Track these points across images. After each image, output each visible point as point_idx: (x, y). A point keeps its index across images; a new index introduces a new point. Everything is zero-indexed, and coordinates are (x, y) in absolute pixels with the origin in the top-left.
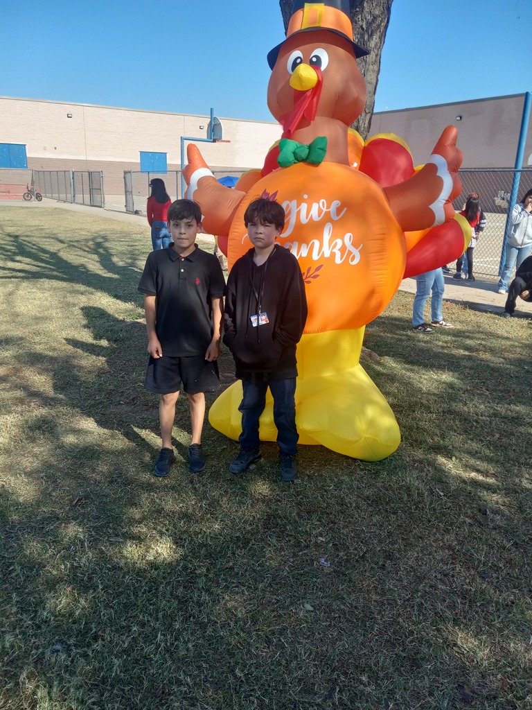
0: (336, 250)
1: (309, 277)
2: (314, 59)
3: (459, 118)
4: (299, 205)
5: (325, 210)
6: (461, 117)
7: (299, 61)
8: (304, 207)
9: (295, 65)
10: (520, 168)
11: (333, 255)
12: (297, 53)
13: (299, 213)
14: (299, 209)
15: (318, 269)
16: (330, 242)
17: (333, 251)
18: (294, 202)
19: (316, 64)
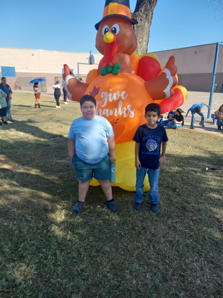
0: (124, 112)
1: (114, 123)
2: (113, 29)
3: (195, 53)
4: (108, 94)
5: (119, 96)
6: (196, 52)
7: (107, 30)
8: (110, 95)
9: (105, 32)
10: (215, 73)
11: (123, 114)
12: (106, 27)
13: (108, 97)
14: (108, 95)
15: (117, 120)
16: (122, 109)
17: (123, 112)
18: (106, 93)
19: (114, 32)
